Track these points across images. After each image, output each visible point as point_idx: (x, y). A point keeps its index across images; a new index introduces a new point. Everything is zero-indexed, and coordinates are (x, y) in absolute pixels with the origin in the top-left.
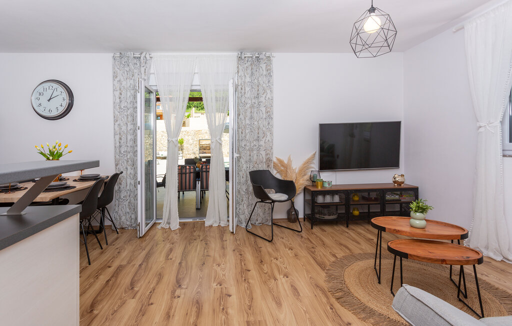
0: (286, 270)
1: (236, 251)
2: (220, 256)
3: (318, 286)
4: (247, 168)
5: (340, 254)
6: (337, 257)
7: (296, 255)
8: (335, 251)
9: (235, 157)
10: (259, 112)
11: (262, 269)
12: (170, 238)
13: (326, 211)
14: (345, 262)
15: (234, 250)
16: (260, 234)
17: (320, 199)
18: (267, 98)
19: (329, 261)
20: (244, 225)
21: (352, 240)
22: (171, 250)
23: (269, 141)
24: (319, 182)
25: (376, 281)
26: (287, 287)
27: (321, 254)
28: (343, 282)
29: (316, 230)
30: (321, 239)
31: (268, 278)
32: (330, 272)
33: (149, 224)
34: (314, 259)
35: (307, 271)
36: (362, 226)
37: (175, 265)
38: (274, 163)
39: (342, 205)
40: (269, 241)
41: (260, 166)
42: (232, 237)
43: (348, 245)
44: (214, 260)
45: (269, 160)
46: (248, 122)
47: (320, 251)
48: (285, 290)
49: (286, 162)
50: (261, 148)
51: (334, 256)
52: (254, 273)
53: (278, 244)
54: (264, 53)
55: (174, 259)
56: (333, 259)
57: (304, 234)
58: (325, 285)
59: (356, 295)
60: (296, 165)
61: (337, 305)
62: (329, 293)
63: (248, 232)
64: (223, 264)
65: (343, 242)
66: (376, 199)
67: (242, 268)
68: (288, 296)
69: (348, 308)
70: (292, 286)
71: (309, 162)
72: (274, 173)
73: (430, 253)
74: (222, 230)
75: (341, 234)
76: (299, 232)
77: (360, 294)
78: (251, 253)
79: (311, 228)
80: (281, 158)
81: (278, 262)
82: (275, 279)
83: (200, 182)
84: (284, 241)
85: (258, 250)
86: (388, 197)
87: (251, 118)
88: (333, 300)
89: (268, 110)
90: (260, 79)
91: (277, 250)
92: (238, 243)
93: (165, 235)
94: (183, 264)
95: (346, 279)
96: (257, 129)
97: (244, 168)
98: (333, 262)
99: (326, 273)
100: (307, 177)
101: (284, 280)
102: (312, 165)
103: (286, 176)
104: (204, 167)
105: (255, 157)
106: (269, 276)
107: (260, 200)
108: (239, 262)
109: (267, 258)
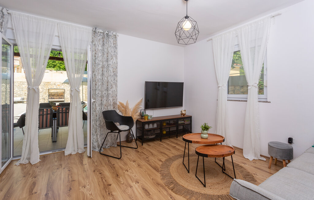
0: (136, 178)
1: (96, 171)
2: (84, 179)
3: (159, 184)
4: (99, 110)
5: (164, 159)
6: (162, 162)
7: (139, 165)
8: (161, 158)
9: (92, 102)
10: (108, 71)
11: (119, 181)
12: (31, 172)
13: (149, 133)
14: (167, 163)
15: (94, 171)
16: (111, 154)
17: (147, 127)
18: (113, 62)
19: (159, 165)
20: (97, 150)
21: (166, 149)
22: (34, 184)
23: (114, 91)
24: (146, 117)
25: (187, 172)
26: (140, 190)
27: (153, 161)
28: (171, 177)
29: (145, 145)
30: (150, 151)
31: (126, 187)
32: (162, 172)
33: (5, 162)
34: (150, 166)
35: (149, 175)
36: (167, 139)
37: (41, 197)
38: (118, 106)
39: (158, 129)
40: (119, 159)
41: (109, 107)
42: (90, 160)
43: (165, 153)
44: (79, 183)
45: (115, 104)
46: (100, 77)
47: (152, 159)
48: (140, 193)
49: (125, 104)
50: (110, 95)
51: (160, 161)
52: (114, 186)
53: (125, 159)
54: (112, 32)
55: (39, 192)
56: (161, 163)
57: (139, 149)
58: (162, 182)
59: (181, 184)
60: (131, 107)
61: (173, 194)
62: (166, 187)
63: (101, 154)
64: (88, 185)
65: (162, 151)
66: (174, 124)
67: (104, 184)
68: (143, 197)
69: (180, 194)
70: (143, 189)
71: (139, 104)
72: (118, 111)
73: (215, 152)
74: (80, 156)
75: (159, 146)
76: (136, 148)
77: (182, 182)
78: (108, 171)
79: (141, 145)
80: (122, 102)
81: (129, 173)
82: (131, 187)
83: (56, 121)
84: (128, 156)
85: (112, 167)
86: (180, 122)
87: (103, 74)
88: (170, 191)
89: (114, 70)
90: (109, 49)
91: (126, 164)
92: (96, 164)
93: (25, 170)
94: (50, 195)
95: (172, 175)
96: (106, 83)
97: (97, 109)
98: (162, 165)
99: (160, 174)
100: (138, 113)
101: (137, 185)
102: (141, 106)
103: (126, 114)
104: (60, 109)
105: (105, 101)
106: (126, 185)
107: (110, 131)
108: (100, 179)
109: (120, 171)
